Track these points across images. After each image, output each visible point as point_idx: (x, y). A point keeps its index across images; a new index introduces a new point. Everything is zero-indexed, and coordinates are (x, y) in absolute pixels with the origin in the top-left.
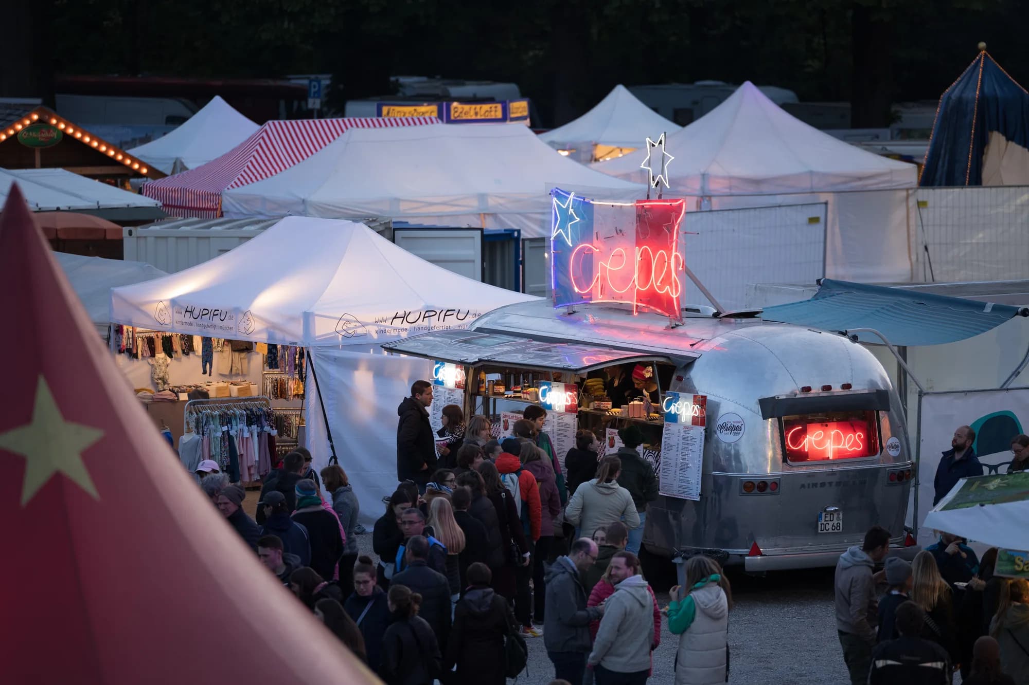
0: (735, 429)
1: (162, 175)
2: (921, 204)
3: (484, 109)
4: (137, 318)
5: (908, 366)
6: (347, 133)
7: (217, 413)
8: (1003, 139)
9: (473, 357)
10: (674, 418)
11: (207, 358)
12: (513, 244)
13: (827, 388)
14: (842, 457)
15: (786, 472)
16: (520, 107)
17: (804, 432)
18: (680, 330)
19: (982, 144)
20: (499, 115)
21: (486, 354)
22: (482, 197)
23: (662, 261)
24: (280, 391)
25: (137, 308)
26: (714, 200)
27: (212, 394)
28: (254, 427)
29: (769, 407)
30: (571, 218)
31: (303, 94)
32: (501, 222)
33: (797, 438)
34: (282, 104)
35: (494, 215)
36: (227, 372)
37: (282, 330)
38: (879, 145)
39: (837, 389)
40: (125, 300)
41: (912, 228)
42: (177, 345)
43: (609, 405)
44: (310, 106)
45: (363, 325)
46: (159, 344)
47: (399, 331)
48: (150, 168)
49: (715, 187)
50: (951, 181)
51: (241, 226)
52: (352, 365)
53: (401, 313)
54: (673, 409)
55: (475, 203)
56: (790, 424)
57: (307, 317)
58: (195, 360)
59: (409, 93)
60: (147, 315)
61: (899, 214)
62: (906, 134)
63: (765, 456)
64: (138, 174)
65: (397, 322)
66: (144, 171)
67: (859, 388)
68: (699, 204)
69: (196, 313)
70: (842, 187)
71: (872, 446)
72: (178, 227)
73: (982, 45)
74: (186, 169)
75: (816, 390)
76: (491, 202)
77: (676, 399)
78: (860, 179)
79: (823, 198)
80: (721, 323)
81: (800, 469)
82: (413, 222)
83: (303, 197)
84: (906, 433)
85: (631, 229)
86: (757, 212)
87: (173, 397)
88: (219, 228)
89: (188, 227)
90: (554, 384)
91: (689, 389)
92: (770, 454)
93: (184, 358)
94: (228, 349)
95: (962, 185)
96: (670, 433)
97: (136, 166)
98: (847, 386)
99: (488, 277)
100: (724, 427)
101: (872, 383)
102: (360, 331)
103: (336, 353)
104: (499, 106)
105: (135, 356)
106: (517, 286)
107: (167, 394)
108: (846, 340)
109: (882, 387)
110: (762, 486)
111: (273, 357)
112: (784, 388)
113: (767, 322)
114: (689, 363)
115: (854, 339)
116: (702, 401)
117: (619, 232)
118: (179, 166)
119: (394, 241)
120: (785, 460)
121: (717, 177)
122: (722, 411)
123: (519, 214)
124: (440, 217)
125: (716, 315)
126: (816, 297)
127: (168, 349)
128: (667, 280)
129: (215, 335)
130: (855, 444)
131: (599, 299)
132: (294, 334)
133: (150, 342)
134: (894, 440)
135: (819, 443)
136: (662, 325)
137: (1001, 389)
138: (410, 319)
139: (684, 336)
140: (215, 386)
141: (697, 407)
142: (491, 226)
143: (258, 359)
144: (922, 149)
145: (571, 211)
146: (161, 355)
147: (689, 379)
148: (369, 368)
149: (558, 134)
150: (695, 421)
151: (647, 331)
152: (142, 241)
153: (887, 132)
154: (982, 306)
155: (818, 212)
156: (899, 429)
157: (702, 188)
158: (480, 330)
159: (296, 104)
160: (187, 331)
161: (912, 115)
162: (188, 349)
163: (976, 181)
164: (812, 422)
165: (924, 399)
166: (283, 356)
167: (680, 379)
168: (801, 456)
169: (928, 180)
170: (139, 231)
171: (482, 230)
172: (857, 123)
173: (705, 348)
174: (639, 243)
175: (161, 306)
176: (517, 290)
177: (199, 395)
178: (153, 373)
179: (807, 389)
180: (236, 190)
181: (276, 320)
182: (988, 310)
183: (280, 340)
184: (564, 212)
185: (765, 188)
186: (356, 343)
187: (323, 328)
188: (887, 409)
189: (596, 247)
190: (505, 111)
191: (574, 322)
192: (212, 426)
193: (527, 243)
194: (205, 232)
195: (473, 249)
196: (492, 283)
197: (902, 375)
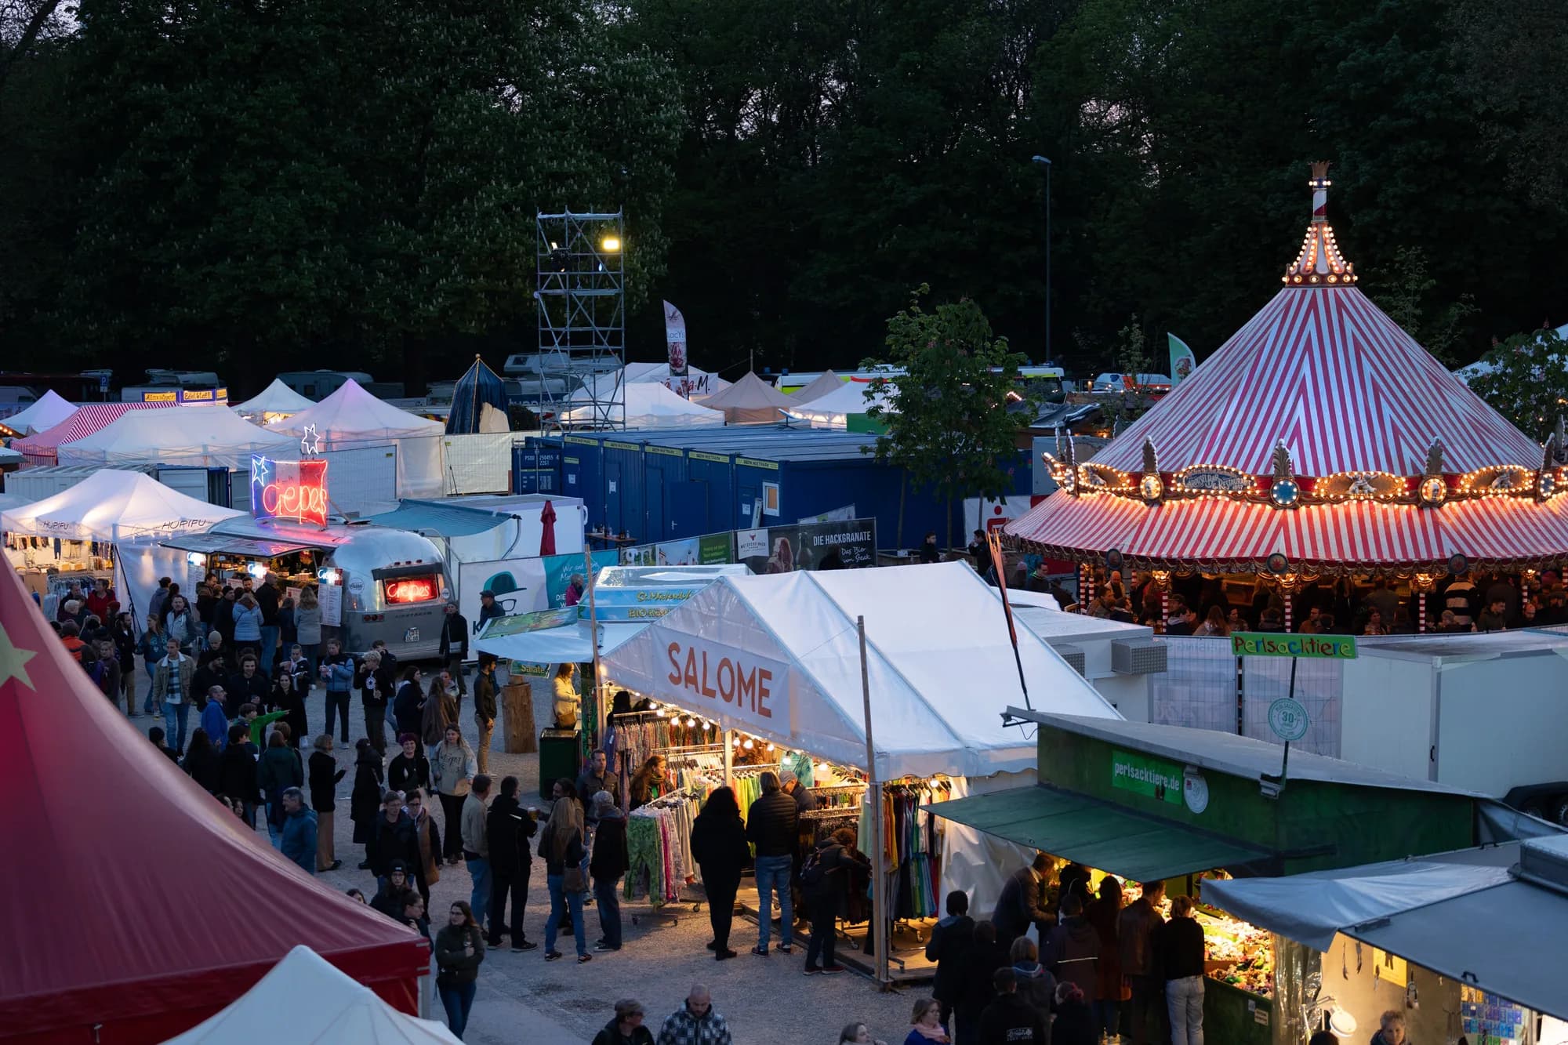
0: (359, 587)
1: (22, 436)
2: (447, 444)
3: (202, 394)
4: (18, 528)
5: (451, 546)
6: (127, 412)
7: (64, 582)
8: (491, 406)
9: (211, 549)
10: (324, 581)
11: (57, 549)
12: (225, 475)
13: (409, 563)
14: (418, 601)
15: (388, 609)
16: (222, 392)
17: (397, 587)
18: (326, 532)
19: (479, 409)
20: (211, 397)
21: (217, 548)
22: (205, 447)
23: (315, 495)
24: (99, 566)
25: (16, 522)
26: (334, 445)
27: (60, 569)
28: (86, 589)
29: (377, 574)
30: (264, 471)
31: (97, 382)
32: (216, 462)
33: (393, 591)
34: (84, 389)
35: (212, 457)
36: (68, 556)
37: (100, 534)
38: (421, 410)
39: (414, 563)
40: (7, 517)
41: (443, 456)
42: (39, 542)
43: (288, 574)
44: (102, 390)
45: (147, 530)
46: (29, 542)
47: (167, 532)
48: (13, 431)
49: (334, 437)
50: (462, 431)
51: (71, 471)
52: (141, 553)
53: (167, 523)
54: (324, 576)
55: (200, 450)
56: (390, 583)
57: (115, 527)
58: (50, 549)
59: (156, 381)
60: (21, 526)
61: (435, 451)
62: (434, 401)
63: (376, 601)
64: (7, 435)
65: (166, 528)
66: (10, 433)
67: (425, 562)
68: (325, 447)
69: (50, 524)
70: (404, 436)
71: (434, 593)
72: (35, 472)
73: (478, 355)
74: (35, 432)
75: (403, 564)
76: (210, 449)
77: (325, 570)
78: (414, 431)
79: (394, 442)
80: (349, 527)
81: (394, 607)
82: (168, 463)
83: (103, 449)
84: (452, 584)
85: (297, 475)
86: (358, 451)
87: (38, 571)
88: (59, 472)
89: (39, 472)
90: (256, 563)
91: (332, 565)
92: (378, 599)
93: (43, 549)
94: (68, 543)
95: (469, 432)
96: (322, 588)
97: (5, 431)
98: (420, 561)
99: (212, 500)
100: (353, 586)
101: (433, 559)
102: (145, 533)
103: (130, 547)
104: (211, 392)
105: (16, 549)
106: (227, 503)
107: (35, 570)
108: (418, 535)
109: (438, 561)
110: (375, 618)
111: (95, 548)
112: (385, 564)
113: (374, 527)
114: (332, 551)
115: (423, 535)
116: (340, 572)
117: (291, 478)
118: (31, 431)
119: (158, 480)
120: (386, 603)
121: (336, 432)
122: (352, 576)
123: (226, 455)
124: (181, 458)
125: (346, 523)
126: (399, 509)
127: (34, 544)
128: (318, 505)
129: (59, 536)
130: (425, 592)
131: (280, 515)
132: (107, 536)
133: (24, 540)
134: (446, 590)
135: (405, 593)
136: (315, 530)
137: (502, 560)
138: (173, 525)
139: (328, 535)
140: (61, 565)
141: (337, 575)
142: (212, 465)
143: (86, 549)
144: (446, 411)
145: (263, 467)
146: (30, 548)
147: (333, 560)
148: (151, 554)
149: (243, 406)
150: (337, 583)
151: (308, 533)
152: (15, 481)
153: (424, 400)
154: (490, 513)
155: (391, 450)
156: (448, 583)
157: (327, 439)
158: (213, 533)
159: (92, 388)
160: (45, 534)
161: (439, 390)
162: (46, 544)
163: (476, 430)
164: (401, 581)
165: (462, 568)
166: (101, 548)
167: (327, 559)
168: (394, 601)
169: (450, 430)
170: (13, 474)
171: (207, 469)
172: (408, 395)
173: (341, 542)
174: (302, 484)
175: (30, 521)
176: (228, 507)
177: (53, 571)
178: (25, 558)
179: (398, 564)
180: (65, 446)
181: (97, 528)
182: (494, 515)
183: (99, 539)
184: (259, 467)
185: (361, 437)
186: (143, 541)
187: (124, 533)
188: (442, 573)
189: (277, 487)
190: (214, 395)
191: (266, 528)
192: (62, 589)
193: (233, 475)
194: (51, 475)
195: (203, 480)
196: (214, 503)
197: (448, 550)
